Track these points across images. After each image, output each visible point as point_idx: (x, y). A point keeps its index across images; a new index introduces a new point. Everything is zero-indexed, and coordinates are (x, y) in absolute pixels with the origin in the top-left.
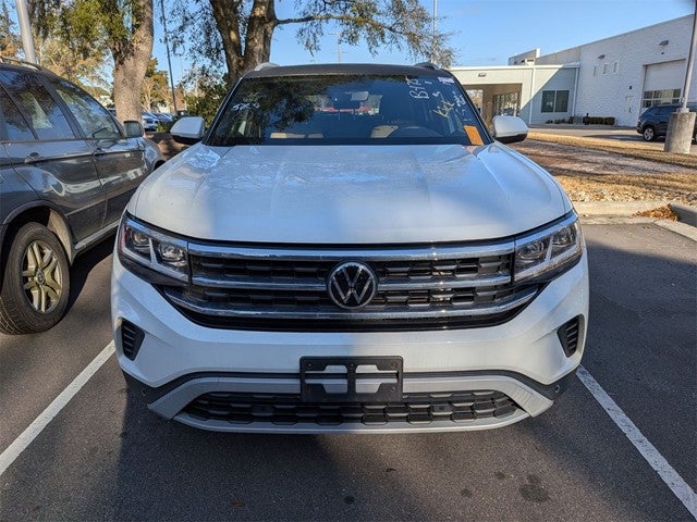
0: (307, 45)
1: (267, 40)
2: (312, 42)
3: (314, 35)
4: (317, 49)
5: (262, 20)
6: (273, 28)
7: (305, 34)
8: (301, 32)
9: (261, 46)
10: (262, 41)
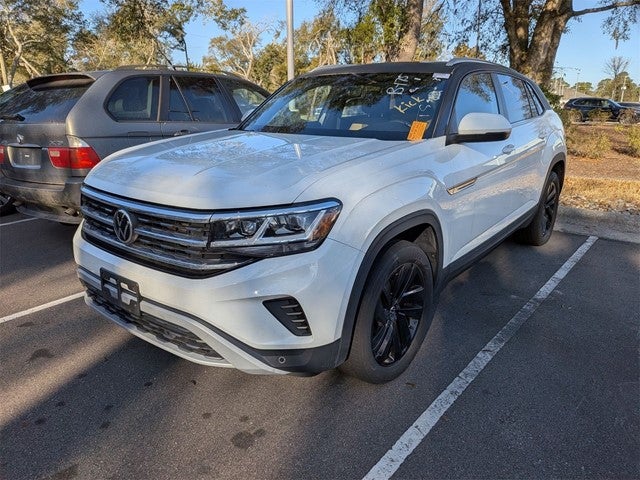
0: (614, 34)
1: (557, 33)
2: (621, 30)
3: (626, 23)
4: (625, 38)
5: (553, 14)
6: (566, 20)
7: (615, 23)
8: (609, 21)
9: (548, 40)
10: (550, 34)
